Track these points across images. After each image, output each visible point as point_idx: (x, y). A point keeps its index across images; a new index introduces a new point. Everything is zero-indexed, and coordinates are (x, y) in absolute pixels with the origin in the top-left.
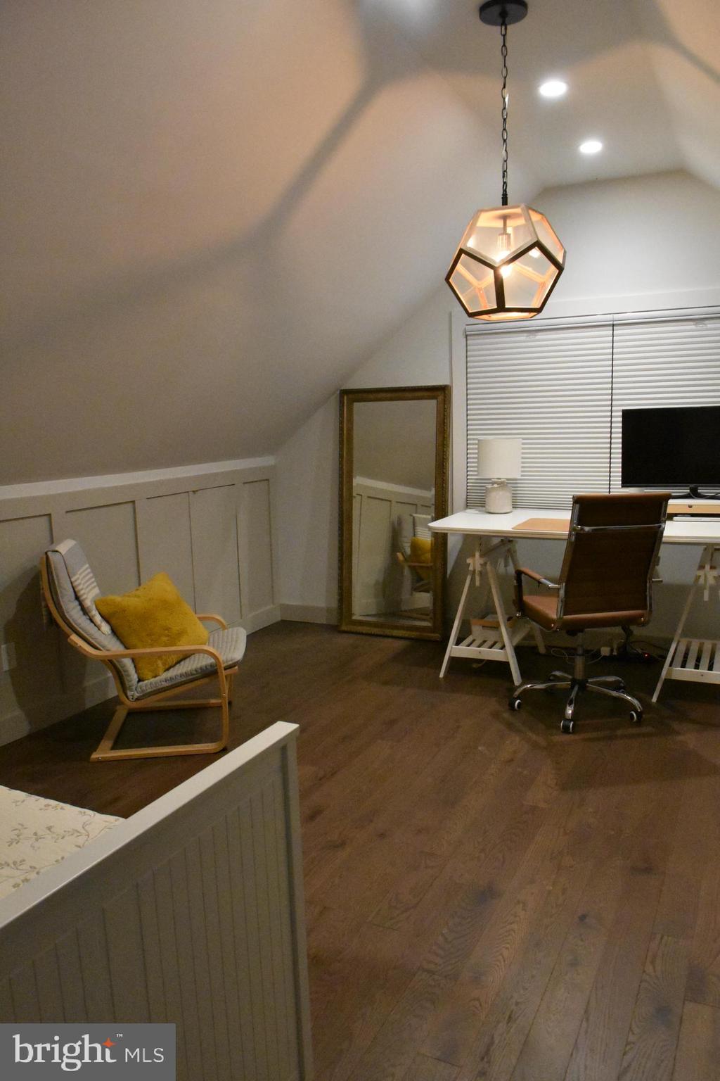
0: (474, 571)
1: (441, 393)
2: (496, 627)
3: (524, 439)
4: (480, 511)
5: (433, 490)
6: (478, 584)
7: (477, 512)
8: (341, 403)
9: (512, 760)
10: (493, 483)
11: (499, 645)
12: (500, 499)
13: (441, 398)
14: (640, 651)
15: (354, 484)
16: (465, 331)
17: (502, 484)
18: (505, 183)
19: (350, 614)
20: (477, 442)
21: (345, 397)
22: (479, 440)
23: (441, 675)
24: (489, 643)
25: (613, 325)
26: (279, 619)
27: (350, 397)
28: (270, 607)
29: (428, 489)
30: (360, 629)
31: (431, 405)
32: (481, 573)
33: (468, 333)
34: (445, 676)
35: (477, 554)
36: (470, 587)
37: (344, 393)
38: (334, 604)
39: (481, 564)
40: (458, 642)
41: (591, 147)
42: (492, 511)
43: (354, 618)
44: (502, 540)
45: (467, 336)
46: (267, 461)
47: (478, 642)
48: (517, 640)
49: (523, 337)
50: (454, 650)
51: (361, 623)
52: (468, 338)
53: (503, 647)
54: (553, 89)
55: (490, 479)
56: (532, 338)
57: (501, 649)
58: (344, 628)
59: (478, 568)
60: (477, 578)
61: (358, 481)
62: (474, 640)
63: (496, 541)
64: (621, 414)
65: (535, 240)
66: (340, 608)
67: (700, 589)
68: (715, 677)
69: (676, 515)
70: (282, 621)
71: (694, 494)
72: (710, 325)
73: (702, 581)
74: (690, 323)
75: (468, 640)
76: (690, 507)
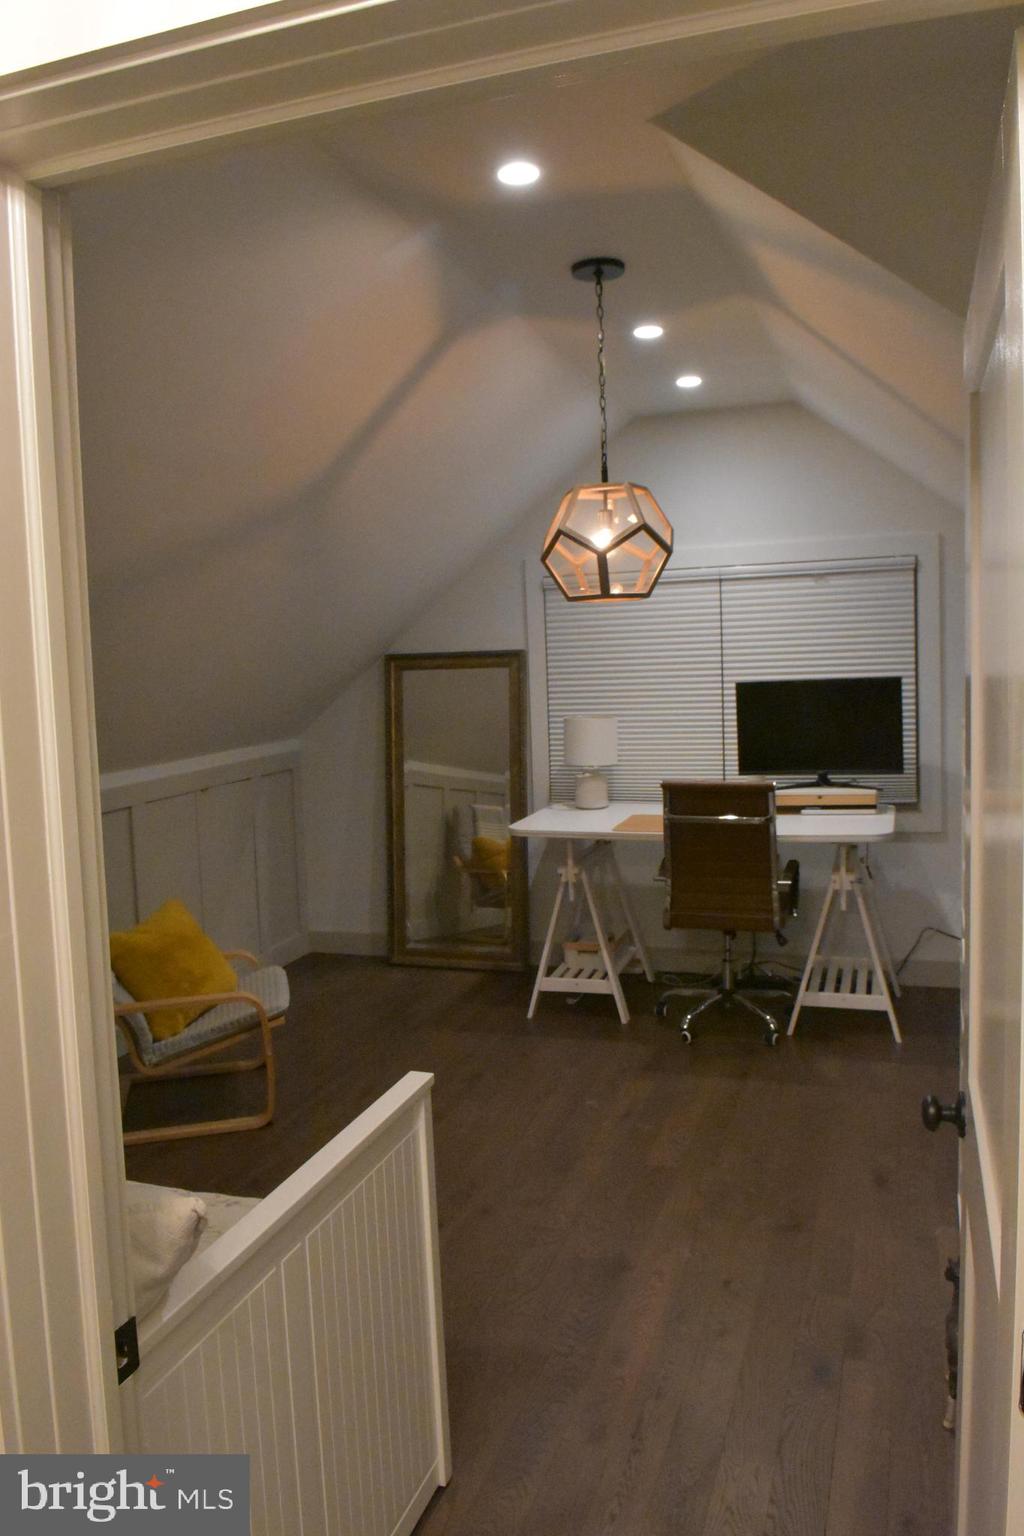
0: (567, 884)
1: (513, 661)
2: (596, 952)
4: (569, 806)
6: (572, 898)
7: (565, 807)
8: (387, 672)
9: (629, 1114)
10: (585, 772)
11: (600, 974)
12: (592, 791)
13: (515, 665)
15: (405, 771)
16: (542, 584)
17: (596, 773)
18: (604, 455)
19: (404, 940)
20: (562, 719)
21: (392, 664)
23: (530, 1014)
24: (587, 972)
25: (721, 580)
26: (309, 951)
27: (398, 664)
28: (298, 935)
29: (501, 772)
30: (416, 960)
31: (501, 676)
32: (574, 884)
33: (546, 586)
34: (534, 1016)
35: (570, 862)
36: (562, 901)
37: (391, 658)
38: (382, 928)
39: (575, 875)
40: (550, 972)
41: (689, 382)
42: (585, 806)
43: (411, 946)
44: (595, 844)
45: (544, 590)
46: (291, 745)
47: (573, 972)
48: (622, 966)
50: (543, 983)
51: (414, 952)
52: (547, 593)
53: (605, 976)
54: (648, 332)
55: (580, 767)
57: (603, 978)
58: (396, 959)
59: (572, 880)
60: (571, 891)
61: (410, 766)
62: (568, 969)
63: (588, 845)
64: (734, 685)
65: (641, 523)
66: (391, 934)
67: (836, 894)
68: (861, 1001)
69: (804, 807)
70: (311, 954)
71: (823, 782)
72: (832, 582)
73: (837, 887)
74: (809, 579)
75: (561, 969)
76: (820, 797)
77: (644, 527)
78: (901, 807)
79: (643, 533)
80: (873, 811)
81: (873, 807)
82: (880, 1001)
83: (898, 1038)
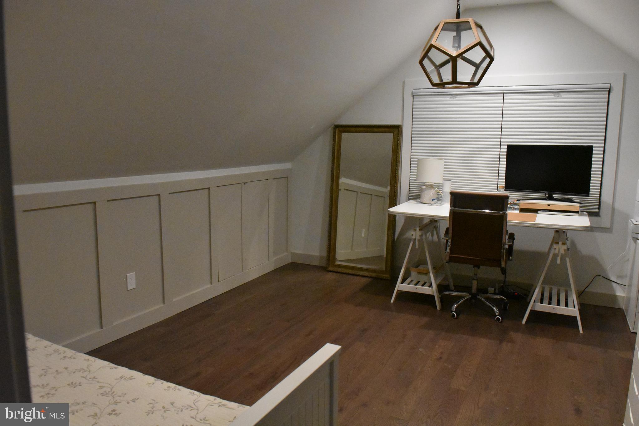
0: (415, 239)
1: (396, 130)
2: (427, 273)
3: (445, 159)
4: (417, 201)
5: (389, 188)
6: (417, 247)
7: (415, 202)
8: (335, 132)
9: (441, 358)
10: (426, 185)
11: (428, 284)
12: (429, 194)
13: (396, 132)
14: (513, 291)
15: (340, 182)
16: (413, 93)
17: (432, 186)
18: (459, 5)
19: (334, 259)
20: (417, 160)
21: (337, 129)
22: (418, 159)
23: (392, 301)
24: (422, 283)
25: (504, 93)
26: (290, 261)
27: (340, 129)
28: (286, 254)
29: (386, 187)
30: (339, 270)
31: (389, 136)
32: (419, 240)
33: (414, 94)
34: (394, 302)
35: (418, 229)
36: (412, 248)
37: (336, 127)
38: (325, 254)
39: (419, 235)
40: (403, 282)
42: (424, 202)
43: (337, 263)
44: (431, 221)
45: (413, 96)
46: (287, 166)
47: (414, 282)
48: (438, 282)
49: (448, 98)
50: (400, 286)
51: (340, 266)
53: (430, 286)
55: (424, 183)
56: (454, 98)
57: (429, 287)
58: (330, 268)
59: (418, 237)
60: (417, 243)
61: (342, 180)
62: (412, 281)
63: (426, 221)
64: (506, 147)
65: (479, 41)
66: (329, 256)
67: (555, 256)
68: (562, 310)
69: (540, 210)
70: (292, 263)
71: (551, 198)
72: (563, 96)
73: (557, 251)
74: (552, 94)
75: (409, 280)
76: (549, 205)
77: (480, 44)
78: (590, 214)
79: (478, 48)
80: (577, 214)
81: (577, 212)
82: (573, 311)
83: (581, 331)
